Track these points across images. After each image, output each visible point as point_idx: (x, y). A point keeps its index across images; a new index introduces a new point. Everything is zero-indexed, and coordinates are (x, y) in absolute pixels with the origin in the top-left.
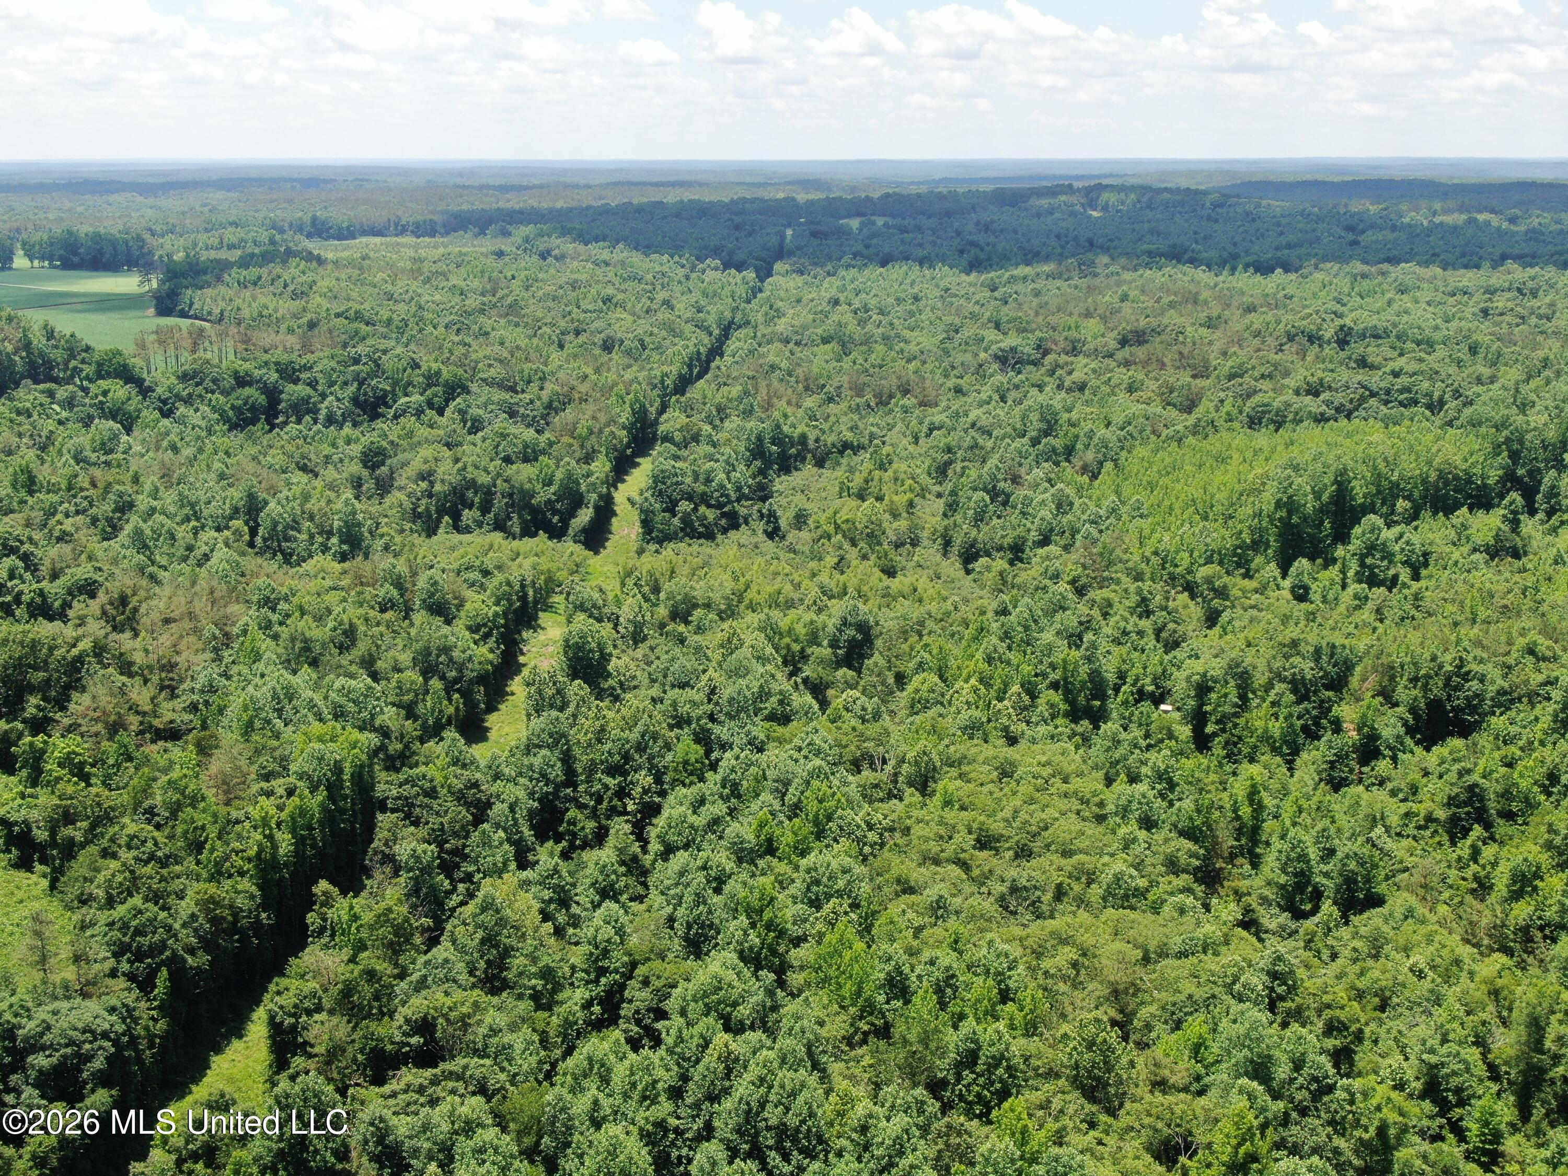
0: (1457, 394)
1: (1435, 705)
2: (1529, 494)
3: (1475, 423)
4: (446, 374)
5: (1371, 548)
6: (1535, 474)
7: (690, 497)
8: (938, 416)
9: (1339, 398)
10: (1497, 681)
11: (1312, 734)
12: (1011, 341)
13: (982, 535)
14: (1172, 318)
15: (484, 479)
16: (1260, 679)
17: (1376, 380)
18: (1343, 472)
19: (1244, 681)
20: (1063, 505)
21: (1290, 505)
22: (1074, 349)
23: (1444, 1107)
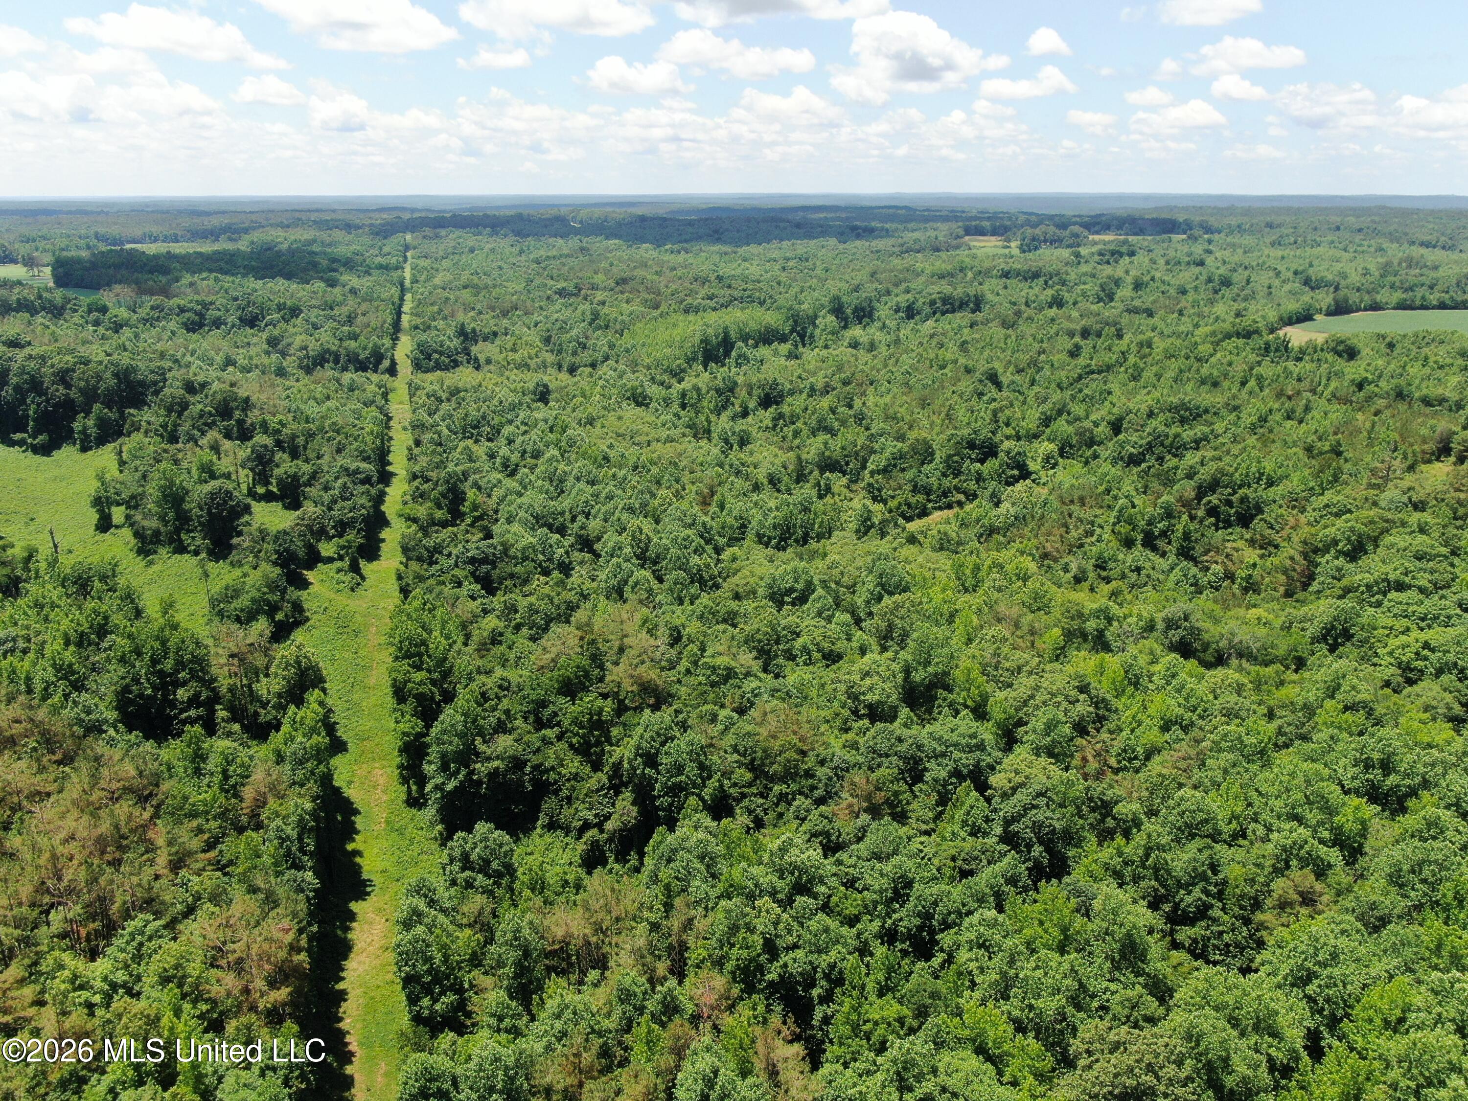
0: (771, 297)
1: (767, 395)
2: (802, 337)
3: (779, 308)
4: (289, 303)
5: (740, 356)
6: (804, 329)
7: (436, 352)
8: (536, 317)
9: (721, 301)
10: (788, 386)
11: (724, 407)
12: (561, 285)
13: (577, 360)
14: (640, 273)
15: (334, 348)
16: (704, 391)
17: (736, 294)
18: (726, 328)
19: (698, 390)
20: (612, 346)
21: (705, 341)
22: (594, 287)
23: (774, 485)
